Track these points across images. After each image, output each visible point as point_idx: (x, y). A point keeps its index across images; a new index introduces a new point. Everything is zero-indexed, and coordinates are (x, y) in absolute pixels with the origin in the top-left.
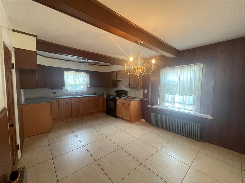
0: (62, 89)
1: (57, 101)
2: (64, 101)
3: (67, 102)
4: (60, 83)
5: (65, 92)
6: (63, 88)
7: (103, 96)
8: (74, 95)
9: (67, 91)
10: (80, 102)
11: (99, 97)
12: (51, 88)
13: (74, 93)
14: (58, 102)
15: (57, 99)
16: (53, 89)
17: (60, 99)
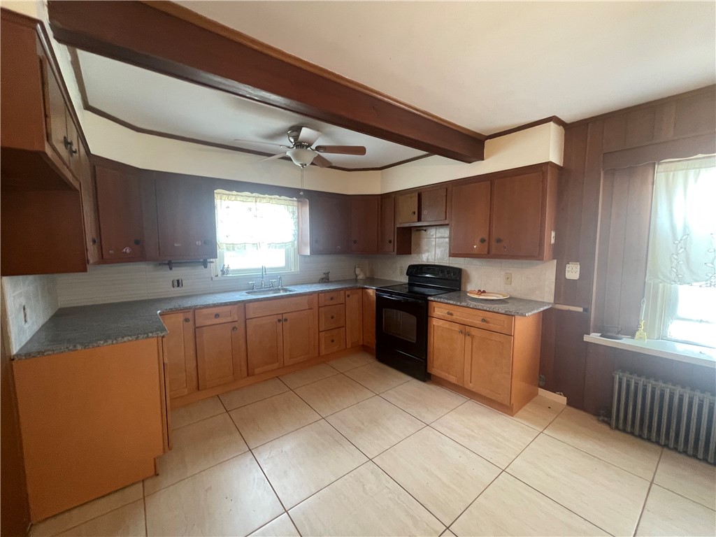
0: (206, 267)
1: (187, 320)
2: (217, 316)
3: (229, 319)
4: (199, 243)
5: (216, 279)
6: (208, 260)
7: (360, 288)
8: (251, 290)
9: (227, 271)
10: (280, 317)
11: (348, 293)
12: (162, 264)
13: (250, 278)
14: (191, 322)
15: (190, 308)
16: (170, 265)
17: (200, 308)
